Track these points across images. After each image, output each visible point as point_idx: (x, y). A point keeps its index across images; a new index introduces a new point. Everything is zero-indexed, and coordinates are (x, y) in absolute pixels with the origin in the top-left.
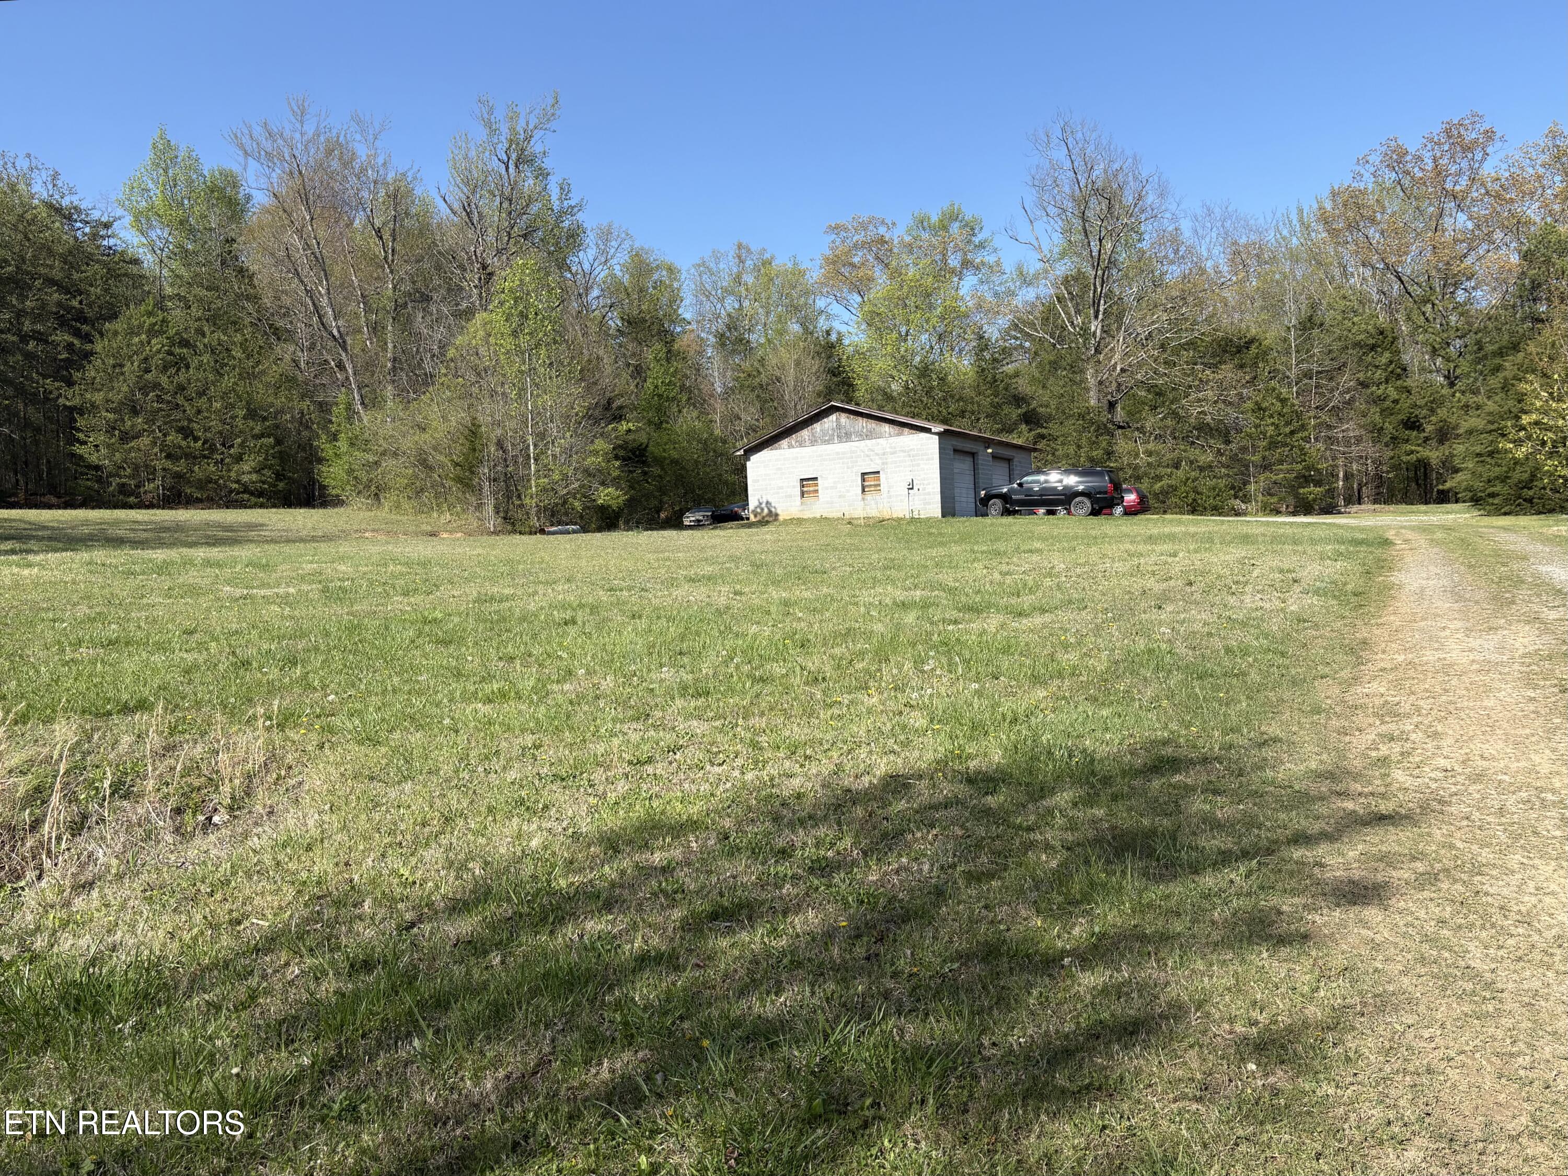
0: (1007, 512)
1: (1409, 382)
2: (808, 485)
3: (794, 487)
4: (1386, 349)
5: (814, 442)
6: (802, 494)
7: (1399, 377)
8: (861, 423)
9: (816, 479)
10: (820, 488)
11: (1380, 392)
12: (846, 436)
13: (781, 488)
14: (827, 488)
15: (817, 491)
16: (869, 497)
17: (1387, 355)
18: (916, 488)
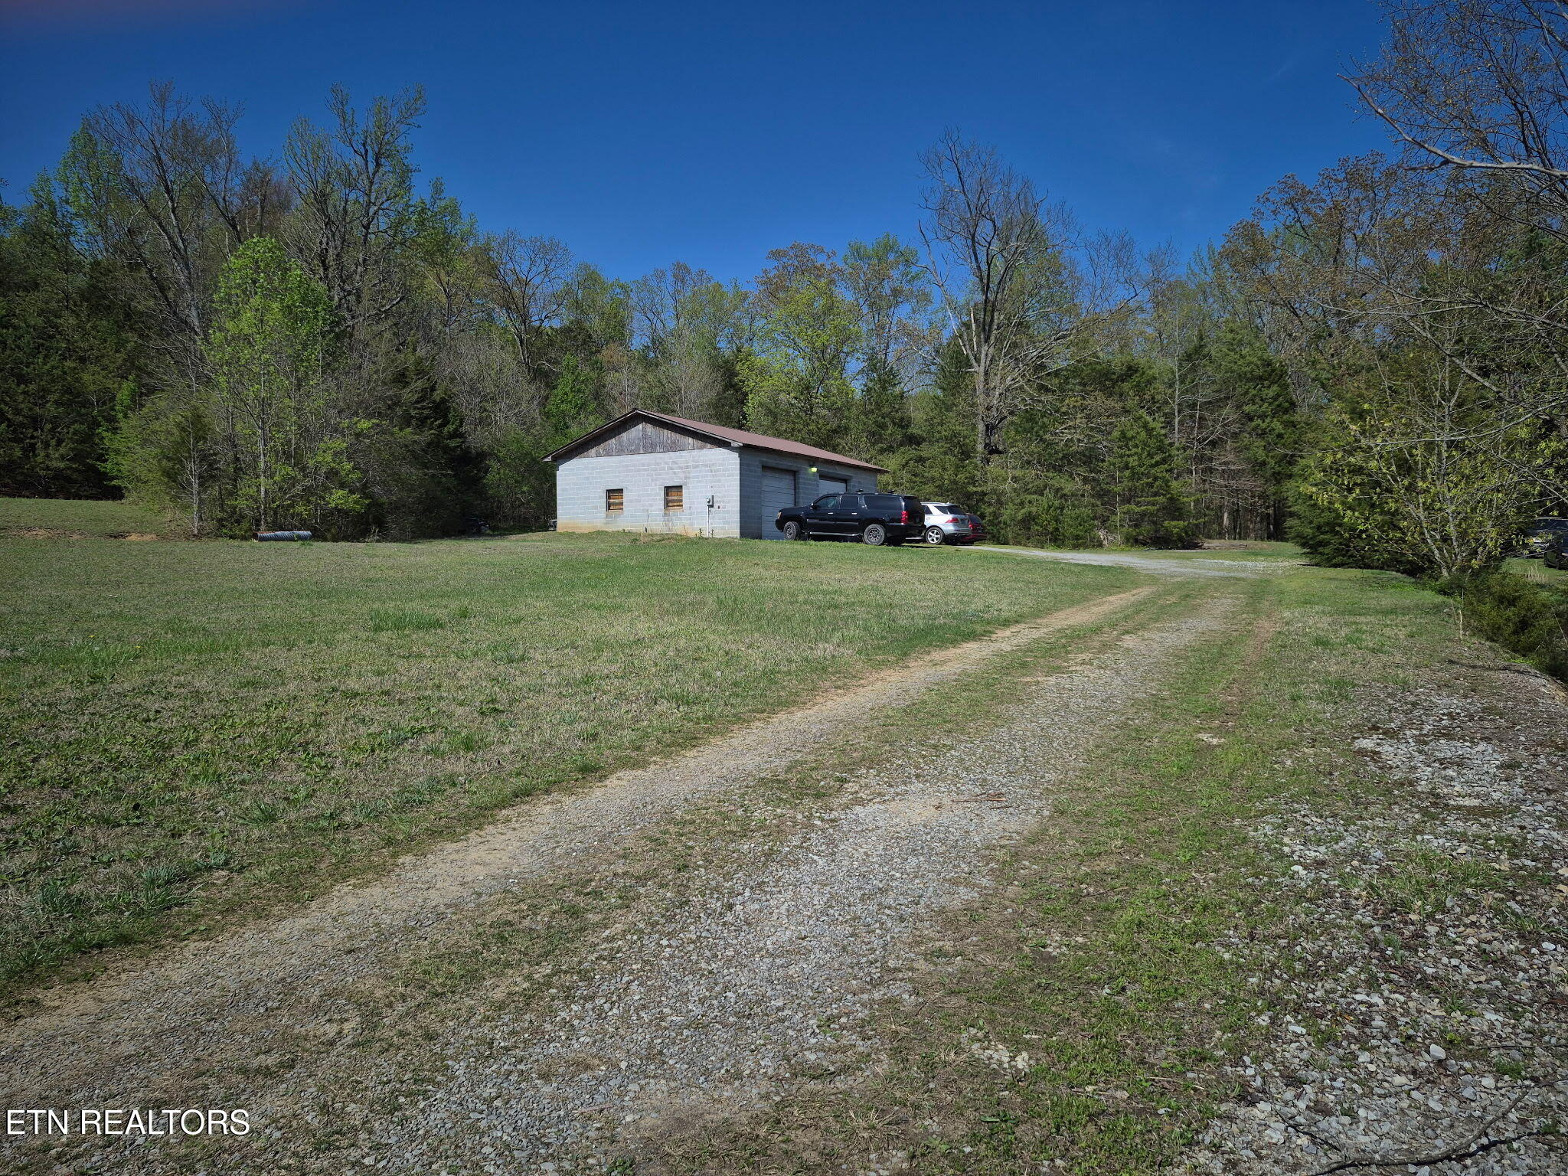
0: (800, 536)
1: (1297, 418)
2: (614, 497)
3: (600, 497)
4: (1273, 383)
5: (620, 452)
6: (609, 506)
7: (1286, 411)
8: (667, 434)
9: (621, 491)
10: (624, 500)
11: (1264, 425)
12: (650, 448)
13: (589, 498)
14: (631, 501)
15: (622, 504)
16: (672, 510)
17: (1275, 388)
18: (716, 506)
